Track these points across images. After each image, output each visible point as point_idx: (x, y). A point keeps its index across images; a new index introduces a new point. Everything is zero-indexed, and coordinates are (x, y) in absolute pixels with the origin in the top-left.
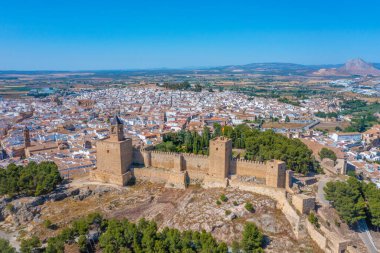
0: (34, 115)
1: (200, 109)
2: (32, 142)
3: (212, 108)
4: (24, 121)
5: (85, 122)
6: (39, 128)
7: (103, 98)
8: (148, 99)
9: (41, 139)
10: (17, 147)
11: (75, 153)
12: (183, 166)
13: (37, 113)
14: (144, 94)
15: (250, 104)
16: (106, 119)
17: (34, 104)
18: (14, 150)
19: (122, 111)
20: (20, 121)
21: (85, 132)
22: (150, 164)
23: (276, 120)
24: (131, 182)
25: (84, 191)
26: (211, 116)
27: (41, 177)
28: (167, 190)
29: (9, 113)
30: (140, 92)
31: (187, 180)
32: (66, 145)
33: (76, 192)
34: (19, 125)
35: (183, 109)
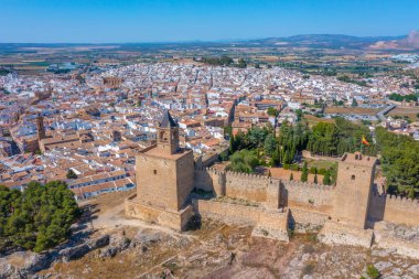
0: (53, 95)
1: (247, 90)
2: (48, 132)
3: (261, 88)
4: (41, 103)
5: (112, 105)
6: (58, 112)
7: (131, 74)
8: (183, 77)
9: (59, 127)
10: (30, 139)
11: (101, 149)
12: (283, 200)
13: (56, 93)
14: (179, 70)
15: (307, 84)
16: (136, 102)
17: (52, 81)
18: (25, 142)
19: (155, 91)
20: (35, 103)
21: (113, 117)
22: (224, 192)
23: (341, 103)
24: (193, 224)
25: (117, 240)
26: (261, 99)
27: (45, 217)
28: (255, 242)
29: (24, 93)
30: (175, 68)
31: (291, 224)
32: (89, 137)
33: (105, 241)
34: (34, 109)
35: (227, 89)
